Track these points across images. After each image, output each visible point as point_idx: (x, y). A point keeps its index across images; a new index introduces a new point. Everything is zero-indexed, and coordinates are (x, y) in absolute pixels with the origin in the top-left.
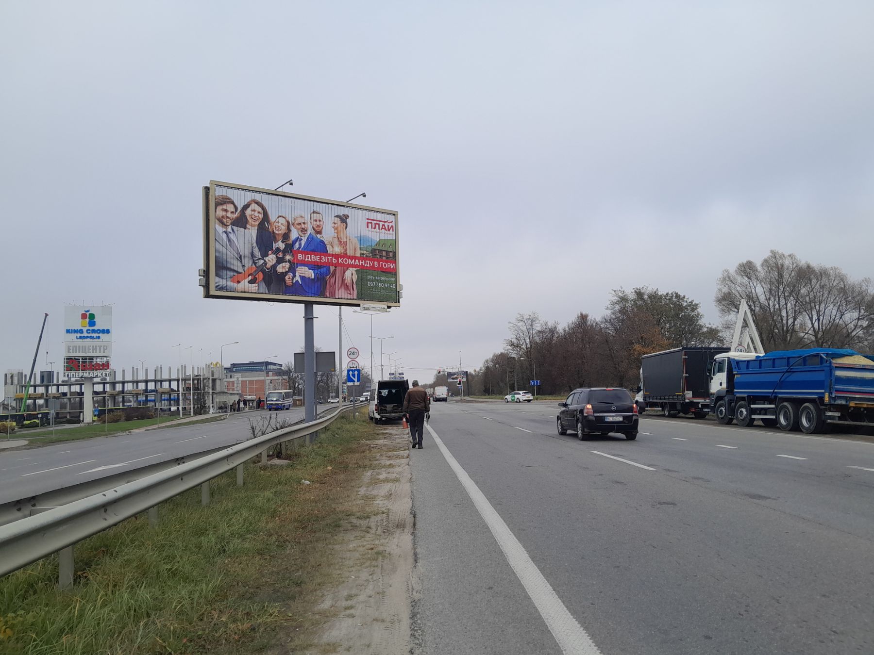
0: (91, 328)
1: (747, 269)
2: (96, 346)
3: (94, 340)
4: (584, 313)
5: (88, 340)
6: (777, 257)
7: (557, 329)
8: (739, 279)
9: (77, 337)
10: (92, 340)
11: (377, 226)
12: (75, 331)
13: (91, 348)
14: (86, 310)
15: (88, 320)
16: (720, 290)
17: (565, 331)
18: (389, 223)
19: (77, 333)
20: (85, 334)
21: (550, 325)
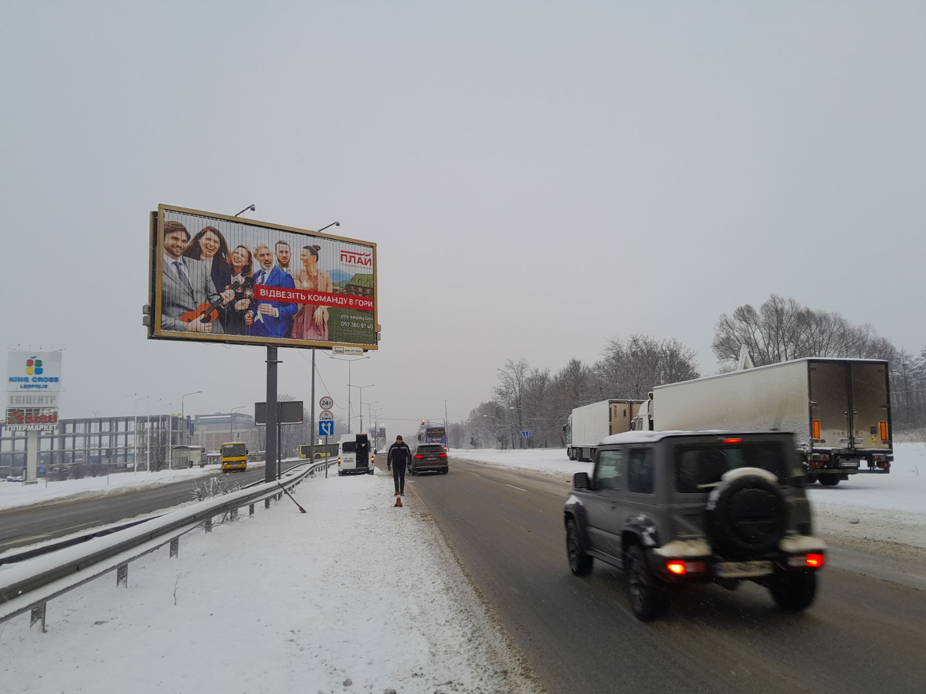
0: (38, 376)
1: (745, 314)
2: (42, 397)
3: (41, 389)
4: (577, 359)
5: (34, 389)
6: (777, 301)
7: (549, 376)
8: (738, 324)
9: (21, 385)
10: (38, 389)
11: (353, 259)
12: (19, 380)
13: (37, 398)
14: (33, 356)
15: (34, 367)
16: (718, 335)
17: (556, 378)
18: (367, 255)
19: (22, 381)
20: (31, 383)
21: (540, 372)
